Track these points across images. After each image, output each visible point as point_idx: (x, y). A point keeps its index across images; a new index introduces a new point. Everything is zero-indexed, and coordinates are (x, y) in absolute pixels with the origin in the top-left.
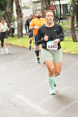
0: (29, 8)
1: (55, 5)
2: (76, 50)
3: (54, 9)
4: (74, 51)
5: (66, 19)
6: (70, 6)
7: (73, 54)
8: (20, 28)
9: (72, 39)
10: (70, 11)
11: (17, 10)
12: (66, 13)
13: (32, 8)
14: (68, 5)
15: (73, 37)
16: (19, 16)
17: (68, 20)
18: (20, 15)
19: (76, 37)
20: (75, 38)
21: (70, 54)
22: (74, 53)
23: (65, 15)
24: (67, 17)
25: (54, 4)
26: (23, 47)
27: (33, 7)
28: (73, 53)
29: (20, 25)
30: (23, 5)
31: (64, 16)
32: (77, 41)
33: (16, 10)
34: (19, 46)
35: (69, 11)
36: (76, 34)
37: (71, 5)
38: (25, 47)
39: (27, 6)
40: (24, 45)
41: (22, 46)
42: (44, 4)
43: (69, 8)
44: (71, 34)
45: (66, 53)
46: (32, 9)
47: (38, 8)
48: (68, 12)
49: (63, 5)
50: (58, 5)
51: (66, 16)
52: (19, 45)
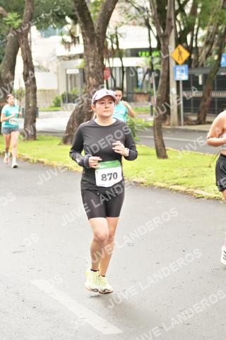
0: (49, 71)
1: (110, 68)
2: (166, 178)
3: (107, 77)
4: (161, 180)
5: (133, 101)
6: (144, 71)
7: (160, 188)
8: (31, 117)
9: (154, 151)
10: (142, 84)
11: (26, 76)
12: (133, 88)
13: (56, 70)
14: (139, 70)
15: (157, 147)
16: (30, 88)
17: (138, 103)
18: (33, 86)
19: (164, 146)
20: (161, 150)
21: (151, 187)
22: (163, 185)
23: (131, 91)
24: (135, 95)
25: (107, 66)
26: (38, 161)
27: (58, 68)
28: (158, 184)
29: (30, 110)
30: (35, 63)
31: (130, 95)
32: (165, 157)
33: (23, 73)
34: (28, 159)
35: (140, 84)
36: (164, 138)
37: (146, 69)
38: (43, 162)
39: (44, 64)
40: (40, 157)
41: (36, 159)
42: (91, 64)
43: (140, 76)
44: (153, 137)
45: (142, 183)
46: (55, 73)
47: (69, 72)
48: (138, 86)
49: (128, 68)
50: (115, 68)
51: (133, 94)
52: (29, 157)
